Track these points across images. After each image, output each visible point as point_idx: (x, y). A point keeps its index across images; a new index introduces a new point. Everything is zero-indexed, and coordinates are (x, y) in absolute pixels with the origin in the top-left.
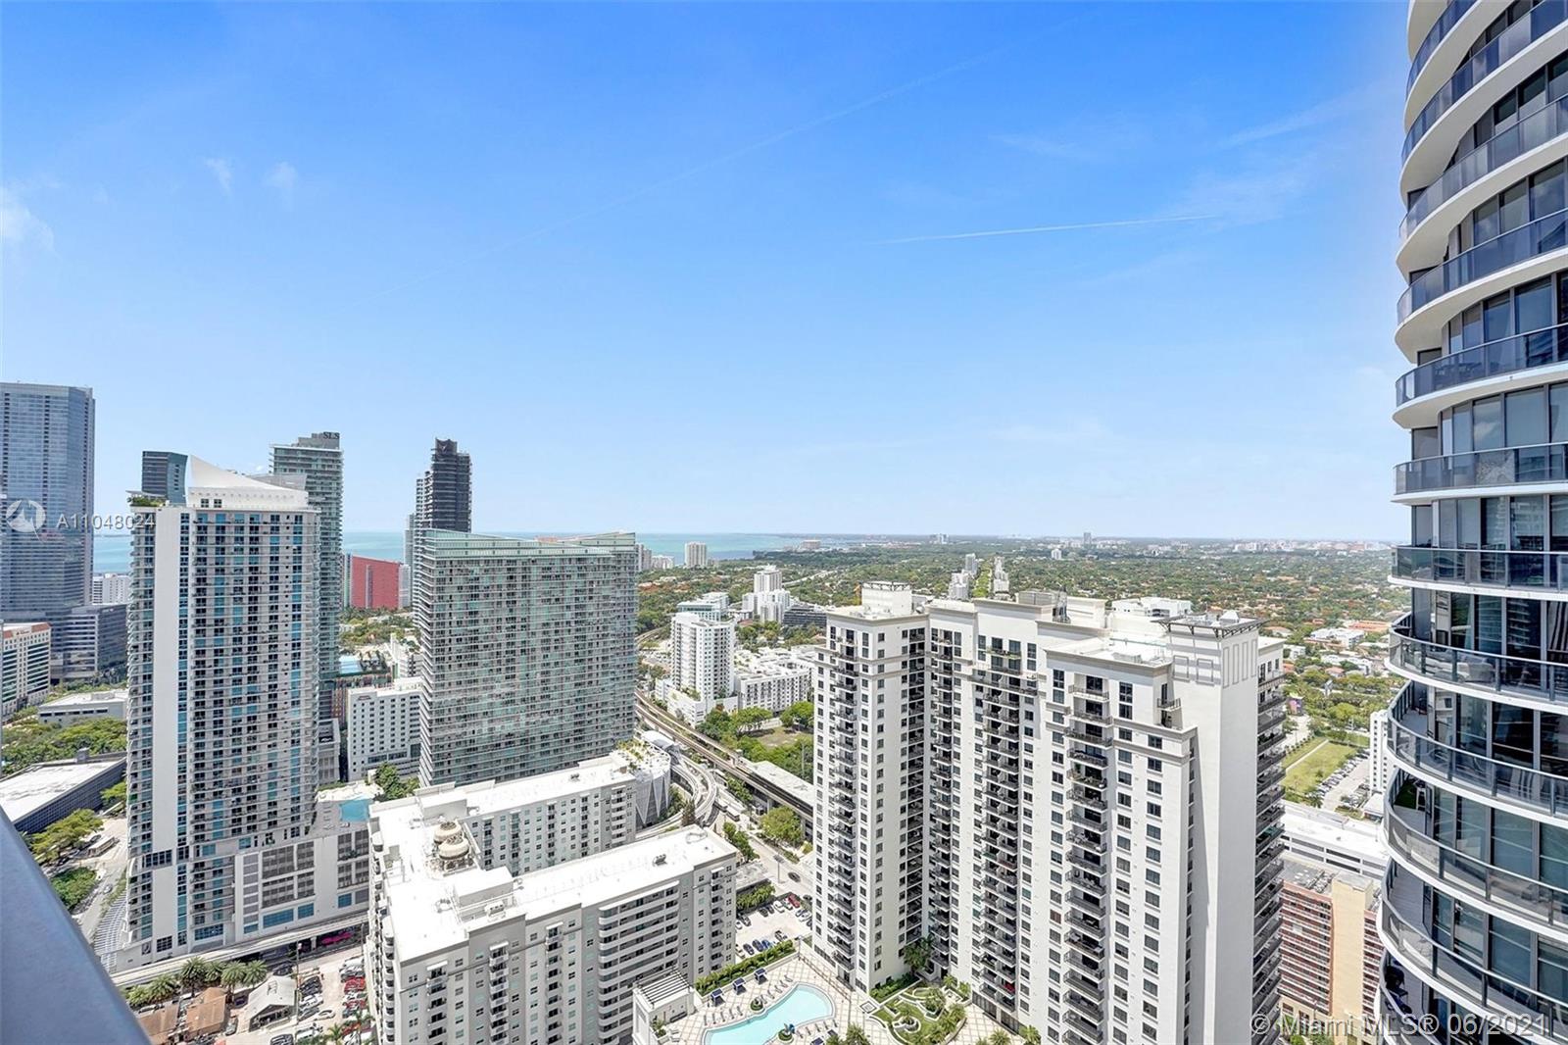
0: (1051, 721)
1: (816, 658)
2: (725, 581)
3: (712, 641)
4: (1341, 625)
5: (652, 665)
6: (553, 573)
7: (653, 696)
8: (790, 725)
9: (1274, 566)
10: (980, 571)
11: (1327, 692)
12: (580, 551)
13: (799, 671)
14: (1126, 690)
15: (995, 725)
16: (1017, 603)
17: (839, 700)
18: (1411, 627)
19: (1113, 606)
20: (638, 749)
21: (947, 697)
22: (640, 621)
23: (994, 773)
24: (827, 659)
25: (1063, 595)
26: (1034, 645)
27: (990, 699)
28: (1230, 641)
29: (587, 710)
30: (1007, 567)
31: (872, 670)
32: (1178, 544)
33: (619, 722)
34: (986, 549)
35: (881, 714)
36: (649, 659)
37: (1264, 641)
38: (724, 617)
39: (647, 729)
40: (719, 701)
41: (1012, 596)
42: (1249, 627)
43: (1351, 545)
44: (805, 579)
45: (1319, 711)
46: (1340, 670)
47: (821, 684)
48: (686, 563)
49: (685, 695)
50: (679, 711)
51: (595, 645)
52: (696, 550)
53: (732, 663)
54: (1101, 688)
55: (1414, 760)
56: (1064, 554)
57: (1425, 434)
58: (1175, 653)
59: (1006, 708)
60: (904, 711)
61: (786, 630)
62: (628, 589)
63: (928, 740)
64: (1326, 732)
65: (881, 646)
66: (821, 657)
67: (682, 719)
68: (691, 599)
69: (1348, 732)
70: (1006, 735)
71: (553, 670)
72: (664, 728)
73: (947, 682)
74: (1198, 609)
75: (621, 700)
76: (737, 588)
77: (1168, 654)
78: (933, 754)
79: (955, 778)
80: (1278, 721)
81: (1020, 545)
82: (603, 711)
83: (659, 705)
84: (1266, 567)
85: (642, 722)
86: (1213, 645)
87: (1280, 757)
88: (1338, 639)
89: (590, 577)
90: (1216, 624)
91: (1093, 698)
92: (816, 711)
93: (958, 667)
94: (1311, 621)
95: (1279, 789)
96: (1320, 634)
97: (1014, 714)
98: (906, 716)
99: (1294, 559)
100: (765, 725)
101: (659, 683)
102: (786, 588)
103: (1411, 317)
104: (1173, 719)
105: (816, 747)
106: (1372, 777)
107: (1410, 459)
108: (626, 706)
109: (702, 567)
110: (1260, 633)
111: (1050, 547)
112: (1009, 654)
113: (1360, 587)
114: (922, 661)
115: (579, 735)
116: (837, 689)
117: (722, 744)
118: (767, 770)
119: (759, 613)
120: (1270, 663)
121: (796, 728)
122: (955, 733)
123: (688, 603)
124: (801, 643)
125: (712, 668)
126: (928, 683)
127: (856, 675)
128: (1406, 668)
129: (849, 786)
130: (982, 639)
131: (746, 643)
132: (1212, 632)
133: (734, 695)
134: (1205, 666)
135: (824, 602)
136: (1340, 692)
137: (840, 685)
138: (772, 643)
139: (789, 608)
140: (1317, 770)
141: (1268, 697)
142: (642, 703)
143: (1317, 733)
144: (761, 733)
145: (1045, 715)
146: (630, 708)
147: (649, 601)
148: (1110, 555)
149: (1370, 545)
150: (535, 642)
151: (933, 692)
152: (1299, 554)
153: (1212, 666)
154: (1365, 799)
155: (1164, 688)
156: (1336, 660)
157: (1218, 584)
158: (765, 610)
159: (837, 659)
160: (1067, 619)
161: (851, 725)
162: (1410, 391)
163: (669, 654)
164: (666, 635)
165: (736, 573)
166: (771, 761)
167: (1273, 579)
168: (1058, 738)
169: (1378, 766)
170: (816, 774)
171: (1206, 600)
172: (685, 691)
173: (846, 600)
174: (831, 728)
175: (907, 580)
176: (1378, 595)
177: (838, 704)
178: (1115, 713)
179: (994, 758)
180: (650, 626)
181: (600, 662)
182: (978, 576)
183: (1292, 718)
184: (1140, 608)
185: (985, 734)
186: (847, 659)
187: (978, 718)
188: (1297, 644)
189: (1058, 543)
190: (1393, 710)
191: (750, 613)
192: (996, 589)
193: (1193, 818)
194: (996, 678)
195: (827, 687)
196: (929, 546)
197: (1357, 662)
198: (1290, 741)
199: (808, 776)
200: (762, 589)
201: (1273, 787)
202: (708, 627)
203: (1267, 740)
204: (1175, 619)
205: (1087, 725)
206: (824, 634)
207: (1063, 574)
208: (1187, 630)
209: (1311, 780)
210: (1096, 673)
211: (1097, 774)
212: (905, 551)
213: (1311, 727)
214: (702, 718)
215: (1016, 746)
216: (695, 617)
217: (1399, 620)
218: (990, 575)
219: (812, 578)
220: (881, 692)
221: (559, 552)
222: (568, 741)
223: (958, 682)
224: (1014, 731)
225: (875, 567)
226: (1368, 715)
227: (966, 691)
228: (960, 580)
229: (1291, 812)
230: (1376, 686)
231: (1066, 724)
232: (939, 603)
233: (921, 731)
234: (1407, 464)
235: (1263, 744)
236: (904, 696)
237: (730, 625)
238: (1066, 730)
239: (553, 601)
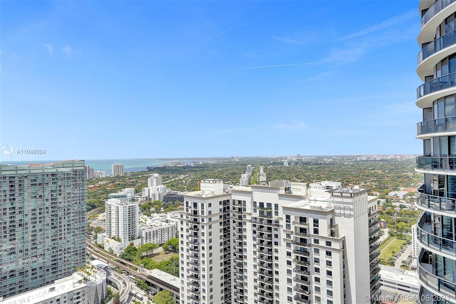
0: (285, 238)
1: (179, 217)
2: (133, 182)
3: (127, 212)
4: (399, 190)
5: (95, 227)
6: (38, 182)
7: (96, 242)
8: (167, 250)
9: (373, 166)
10: (253, 173)
11: (395, 218)
12: (54, 171)
13: (172, 224)
14: (316, 222)
15: (262, 242)
16: (270, 186)
17: (191, 236)
18: (424, 189)
19: (310, 186)
20: (88, 270)
21: (240, 230)
22: (88, 205)
23: (262, 263)
24: (185, 217)
25: (289, 182)
26: (277, 205)
27: (259, 230)
28: (357, 198)
29: (59, 253)
30: (265, 170)
31: (206, 221)
32: (335, 158)
33: (77, 257)
34: (256, 163)
35: (210, 241)
36: (94, 224)
37: (370, 198)
38: (133, 200)
39: (93, 259)
40: (131, 242)
41: (268, 183)
42: (364, 192)
43: (402, 156)
44: (173, 180)
45: (392, 226)
46: (399, 208)
47: (182, 229)
48: (113, 174)
49: (113, 240)
50: (110, 249)
51: (63, 218)
52: (118, 168)
53: (138, 223)
54: (306, 222)
55: (427, 243)
56: (289, 164)
57: (428, 110)
58: (335, 204)
59: (266, 233)
60: (221, 238)
61: (164, 204)
62: (81, 188)
63: (232, 251)
64: (395, 234)
65: (210, 209)
66: (182, 216)
67: (112, 252)
68: (115, 192)
69: (403, 234)
70: (267, 246)
71: (38, 233)
72: (102, 258)
73: (240, 224)
74: (344, 185)
75: (79, 245)
76: (139, 186)
77: (332, 205)
78: (235, 257)
79: (245, 267)
80: (376, 231)
81: (271, 160)
82: (68, 253)
83: (100, 246)
84: (370, 166)
85: (90, 256)
86: (350, 200)
87: (378, 246)
88: (398, 195)
89: (59, 183)
90: (351, 191)
91: (303, 226)
92: (180, 242)
93: (245, 216)
94: (388, 188)
95: (378, 260)
96: (392, 194)
97: (270, 236)
98: (222, 241)
99: (381, 163)
100: (155, 251)
101: (99, 235)
102: (164, 184)
103: (422, 62)
104: (335, 233)
105: (180, 259)
106: (413, 252)
107: (422, 121)
108: (81, 249)
109: (121, 176)
110: (368, 194)
111: (283, 161)
112: (267, 209)
113: (406, 174)
114: (228, 215)
115: (54, 267)
116: (190, 231)
117: (134, 263)
118: (156, 273)
119: (151, 197)
120: (372, 207)
121: (170, 251)
122: (244, 247)
123: (114, 194)
124: (172, 210)
125: (127, 226)
126: (232, 225)
127: (199, 223)
128: (423, 206)
129: (196, 276)
130: (255, 203)
131: (145, 212)
132: (349, 195)
133: (139, 238)
134: (347, 210)
135: (183, 190)
136: (400, 217)
137: (191, 229)
138: (158, 211)
139: (165, 194)
140: (392, 250)
141: (372, 221)
142: (90, 246)
143: (392, 235)
144: (153, 255)
145: (283, 235)
146: (83, 249)
147: (93, 194)
148: (308, 163)
149: (409, 156)
150: (28, 219)
151: (234, 229)
152: (382, 161)
153: (350, 209)
154: (411, 262)
155: (331, 220)
156: (398, 204)
157: (352, 175)
158: (154, 195)
159: (189, 217)
160: (291, 192)
161: (197, 247)
162: (422, 93)
163: (104, 220)
164: (103, 211)
165: (139, 178)
166: (158, 268)
167: (373, 172)
168: (288, 245)
169: (415, 247)
170: (181, 272)
171: (347, 181)
172: (113, 238)
173: (193, 188)
174: (187, 250)
175: (221, 178)
176: (413, 177)
177: (190, 238)
178: (312, 232)
179: (262, 257)
180: (94, 207)
181: (66, 227)
182: (252, 175)
183: (382, 230)
184: (320, 186)
185: (257, 246)
186: (194, 216)
187: (254, 239)
188: (383, 198)
189: (286, 159)
190: (419, 224)
191: (146, 197)
192: (261, 181)
193: (345, 276)
194: (261, 220)
195: (185, 230)
196: (231, 162)
197: (406, 205)
198: (381, 239)
199: (177, 274)
200: (152, 185)
201: (376, 259)
202: (125, 205)
203: (372, 239)
204: (335, 190)
205: (301, 238)
206: (183, 205)
207: (289, 172)
208: (340, 194)
209: (390, 255)
210: (303, 215)
211: (305, 259)
212: (220, 165)
213: (389, 233)
214: (123, 251)
215: (271, 250)
216: (118, 201)
217: (419, 187)
218: (258, 174)
219: (177, 179)
220: (210, 230)
221: (41, 171)
222: (48, 270)
223: (245, 223)
224: (270, 243)
225: (206, 173)
226: (410, 226)
227: (248, 227)
228: (245, 177)
229: (383, 269)
230: (413, 214)
231: (292, 239)
232: (236, 188)
233: (229, 247)
234: (421, 123)
235: (371, 241)
236: (221, 232)
237: (136, 204)
238: (292, 241)
239: (38, 197)
